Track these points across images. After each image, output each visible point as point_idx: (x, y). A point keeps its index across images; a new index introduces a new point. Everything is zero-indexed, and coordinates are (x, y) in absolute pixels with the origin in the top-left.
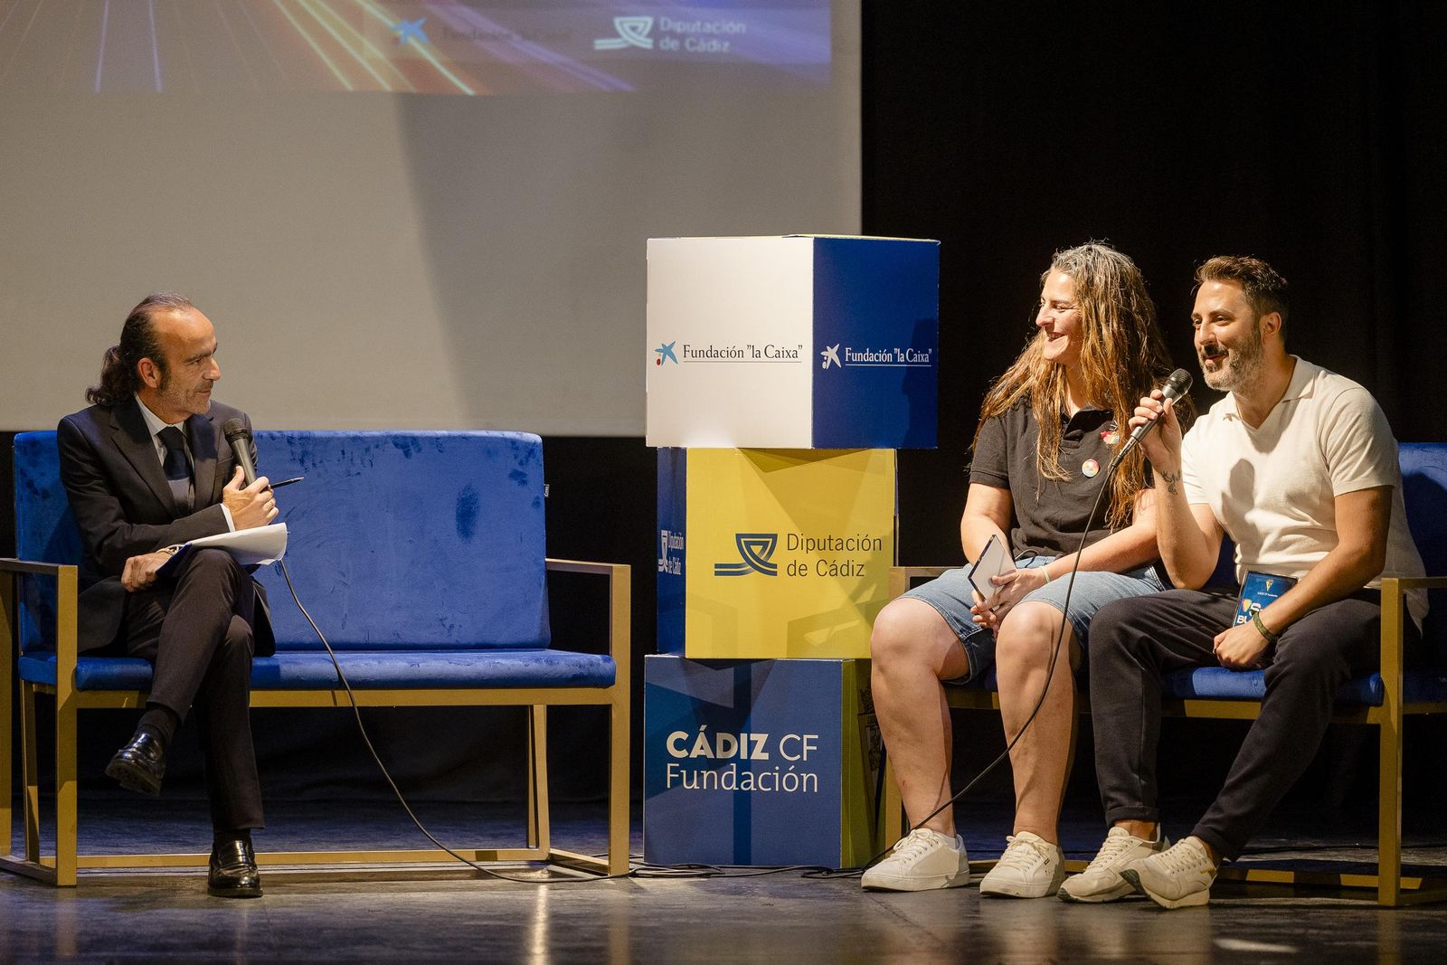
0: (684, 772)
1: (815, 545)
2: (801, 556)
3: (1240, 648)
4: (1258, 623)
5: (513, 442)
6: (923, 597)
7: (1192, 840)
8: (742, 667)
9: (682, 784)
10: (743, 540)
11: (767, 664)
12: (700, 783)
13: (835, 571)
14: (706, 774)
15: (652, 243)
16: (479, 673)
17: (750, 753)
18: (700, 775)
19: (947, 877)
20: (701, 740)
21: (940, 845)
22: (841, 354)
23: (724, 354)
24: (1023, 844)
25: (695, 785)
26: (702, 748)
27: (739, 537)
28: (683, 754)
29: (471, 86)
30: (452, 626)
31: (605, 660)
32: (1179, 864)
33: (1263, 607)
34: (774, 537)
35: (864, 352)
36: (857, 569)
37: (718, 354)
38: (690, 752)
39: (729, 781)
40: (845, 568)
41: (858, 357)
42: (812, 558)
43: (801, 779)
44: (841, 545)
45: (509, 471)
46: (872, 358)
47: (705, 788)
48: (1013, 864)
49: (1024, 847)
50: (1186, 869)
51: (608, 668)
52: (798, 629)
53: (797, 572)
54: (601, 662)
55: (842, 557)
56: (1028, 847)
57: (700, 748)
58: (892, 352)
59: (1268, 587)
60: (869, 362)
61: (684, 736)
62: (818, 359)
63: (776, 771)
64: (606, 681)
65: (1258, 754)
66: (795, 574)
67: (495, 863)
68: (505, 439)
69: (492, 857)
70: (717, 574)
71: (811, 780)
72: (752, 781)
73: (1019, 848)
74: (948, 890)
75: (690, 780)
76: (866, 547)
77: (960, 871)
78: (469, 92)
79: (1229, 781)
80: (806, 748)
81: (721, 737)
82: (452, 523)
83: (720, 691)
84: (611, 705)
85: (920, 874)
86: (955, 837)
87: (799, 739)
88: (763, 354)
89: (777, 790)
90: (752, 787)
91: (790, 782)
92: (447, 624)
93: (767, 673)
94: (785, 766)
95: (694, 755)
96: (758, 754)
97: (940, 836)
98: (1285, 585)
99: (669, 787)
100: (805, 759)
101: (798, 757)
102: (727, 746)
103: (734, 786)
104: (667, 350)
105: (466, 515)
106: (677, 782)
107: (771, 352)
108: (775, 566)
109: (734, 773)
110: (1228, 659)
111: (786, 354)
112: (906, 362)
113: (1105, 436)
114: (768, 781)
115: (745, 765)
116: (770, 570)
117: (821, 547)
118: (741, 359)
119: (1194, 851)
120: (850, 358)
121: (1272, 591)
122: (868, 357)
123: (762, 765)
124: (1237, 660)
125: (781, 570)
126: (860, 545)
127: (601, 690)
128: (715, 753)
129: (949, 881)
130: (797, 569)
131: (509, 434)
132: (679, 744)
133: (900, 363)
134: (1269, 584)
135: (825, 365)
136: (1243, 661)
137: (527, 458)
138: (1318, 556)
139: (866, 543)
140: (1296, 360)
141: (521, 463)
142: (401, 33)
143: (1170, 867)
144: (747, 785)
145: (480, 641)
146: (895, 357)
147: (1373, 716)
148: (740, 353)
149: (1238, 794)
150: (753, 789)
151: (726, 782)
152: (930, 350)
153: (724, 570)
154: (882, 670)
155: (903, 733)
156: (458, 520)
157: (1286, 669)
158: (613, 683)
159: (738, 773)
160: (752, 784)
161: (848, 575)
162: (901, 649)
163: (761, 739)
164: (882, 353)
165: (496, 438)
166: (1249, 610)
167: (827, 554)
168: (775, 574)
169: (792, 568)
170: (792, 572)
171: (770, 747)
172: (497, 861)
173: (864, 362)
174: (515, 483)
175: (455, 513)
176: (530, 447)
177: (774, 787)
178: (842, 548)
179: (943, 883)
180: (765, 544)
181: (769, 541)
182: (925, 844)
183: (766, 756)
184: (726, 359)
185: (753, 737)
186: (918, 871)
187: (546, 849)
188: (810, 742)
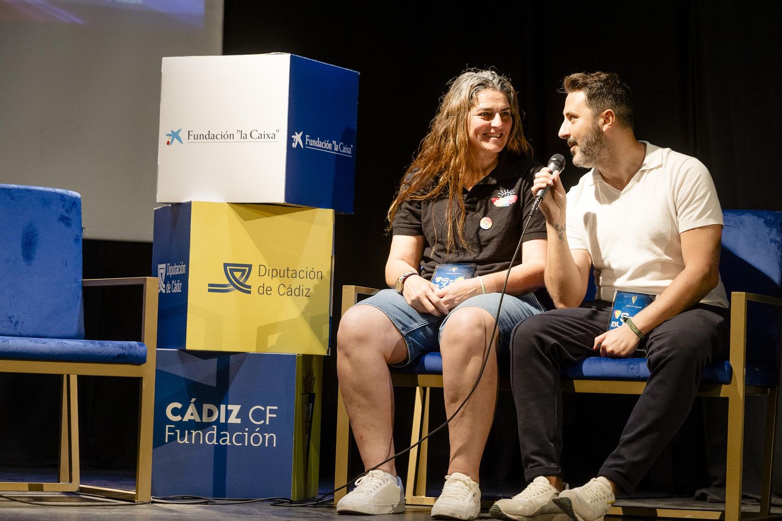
0: (178, 431)
1: (277, 273)
2: (267, 281)
3: (621, 343)
4: (632, 326)
5: (62, 196)
6: (374, 304)
7: (602, 479)
8: (223, 359)
9: (177, 439)
10: (228, 268)
11: (241, 356)
12: (190, 439)
13: (290, 292)
14: (194, 433)
15: (166, 60)
17: (227, 418)
18: (190, 434)
19: (392, 506)
20: (191, 409)
21: (389, 482)
22: (303, 138)
23: (219, 137)
24: (458, 482)
25: (186, 441)
26: (192, 414)
27: (226, 265)
28: (178, 418)
30: (17, 323)
31: (140, 345)
32: (596, 496)
33: (633, 316)
34: (250, 266)
35: (317, 140)
36: (305, 292)
37: (215, 137)
38: (183, 417)
39: (211, 438)
40: (297, 291)
41: (313, 143)
42: (275, 283)
43: (264, 437)
44: (295, 274)
45: (58, 216)
46: (320, 145)
47: (193, 442)
48: (452, 495)
49: (458, 483)
50: (599, 500)
51: (142, 351)
52: (264, 332)
53: (265, 292)
54: (137, 346)
55: (295, 283)
56: (463, 484)
57: (191, 414)
58: (332, 143)
59: (634, 302)
60: (318, 148)
61: (179, 406)
62: (290, 140)
63: (246, 432)
64: (139, 360)
65: (651, 417)
66: (263, 293)
67: (41, 493)
68: (56, 193)
69: (40, 488)
70: (210, 290)
71: (271, 438)
72: (228, 438)
73: (454, 484)
74: (393, 515)
75: (182, 436)
76: (312, 276)
77: (400, 502)
79: (625, 437)
80: (268, 415)
81: (206, 407)
82: (19, 250)
83: (207, 374)
84: (142, 378)
85: (378, 503)
86: (396, 477)
87: (263, 409)
88: (249, 136)
89: (246, 444)
90: (228, 443)
91: (256, 439)
92: (14, 321)
93: (241, 362)
94: (252, 428)
95: (186, 419)
96: (233, 420)
97: (388, 476)
98: (646, 299)
99: (167, 441)
100: (267, 423)
101: (263, 422)
102: (210, 413)
103: (214, 442)
104: (175, 135)
105: (29, 244)
106: (173, 438)
107: (255, 135)
108: (250, 287)
109: (215, 432)
110: (613, 351)
111: (266, 136)
112: (339, 152)
113: (495, 201)
114: (240, 439)
115: (223, 427)
116: (246, 289)
117: (282, 275)
118: (232, 140)
119: (604, 487)
120: (308, 142)
121: (637, 303)
122: (317, 144)
123: (235, 427)
124: (620, 352)
125: (254, 290)
126: (308, 275)
127: (135, 367)
128: (201, 417)
129: (394, 509)
130: (265, 290)
131: (59, 190)
132: (175, 412)
133: (335, 151)
134: (634, 299)
135: (294, 145)
136: (623, 353)
137: (71, 208)
138: (667, 283)
139: (312, 273)
140: (645, 145)
141: (67, 211)
143: (589, 497)
144: (224, 441)
145: (37, 333)
146: (333, 146)
147: (725, 391)
148: (231, 136)
149: (635, 446)
150: (228, 444)
151: (209, 439)
152: (352, 146)
153: (214, 288)
154: (347, 355)
155: (363, 401)
156: (22, 248)
157: (670, 355)
158: (145, 362)
159: (218, 433)
160: (228, 441)
161: (299, 295)
162: (361, 340)
163: (235, 409)
164: (326, 142)
165: (50, 192)
166: (620, 317)
167: (286, 280)
168: (249, 292)
169: (261, 289)
170: (261, 292)
171: (242, 414)
172: (42, 491)
173: (316, 147)
174: (62, 224)
175: (21, 243)
176: (74, 200)
177: (244, 443)
178: (296, 277)
179: (389, 510)
180: (243, 271)
181: (246, 269)
182: (380, 481)
183: (239, 421)
184: (220, 140)
185: (230, 407)
186: (377, 500)
187: (76, 484)
188: (271, 411)
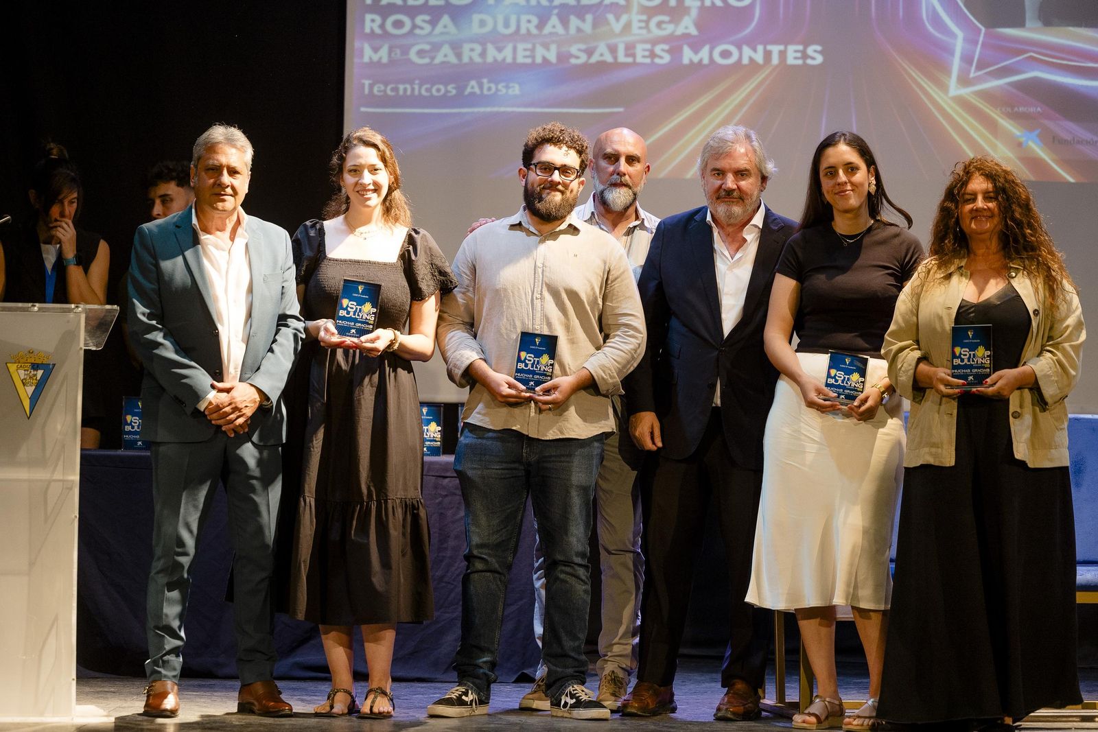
16: (1088, 581)
29: (1071, 176)
67: (1094, 711)
78: (1072, 180)
142: (1023, 139)
145: (1086, 559)
172: (1095, 709)
